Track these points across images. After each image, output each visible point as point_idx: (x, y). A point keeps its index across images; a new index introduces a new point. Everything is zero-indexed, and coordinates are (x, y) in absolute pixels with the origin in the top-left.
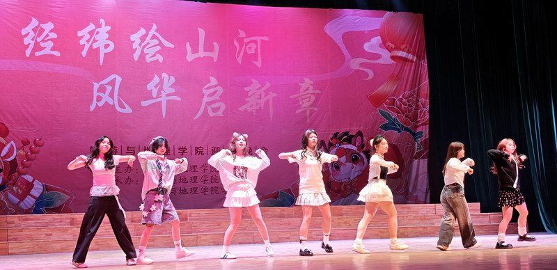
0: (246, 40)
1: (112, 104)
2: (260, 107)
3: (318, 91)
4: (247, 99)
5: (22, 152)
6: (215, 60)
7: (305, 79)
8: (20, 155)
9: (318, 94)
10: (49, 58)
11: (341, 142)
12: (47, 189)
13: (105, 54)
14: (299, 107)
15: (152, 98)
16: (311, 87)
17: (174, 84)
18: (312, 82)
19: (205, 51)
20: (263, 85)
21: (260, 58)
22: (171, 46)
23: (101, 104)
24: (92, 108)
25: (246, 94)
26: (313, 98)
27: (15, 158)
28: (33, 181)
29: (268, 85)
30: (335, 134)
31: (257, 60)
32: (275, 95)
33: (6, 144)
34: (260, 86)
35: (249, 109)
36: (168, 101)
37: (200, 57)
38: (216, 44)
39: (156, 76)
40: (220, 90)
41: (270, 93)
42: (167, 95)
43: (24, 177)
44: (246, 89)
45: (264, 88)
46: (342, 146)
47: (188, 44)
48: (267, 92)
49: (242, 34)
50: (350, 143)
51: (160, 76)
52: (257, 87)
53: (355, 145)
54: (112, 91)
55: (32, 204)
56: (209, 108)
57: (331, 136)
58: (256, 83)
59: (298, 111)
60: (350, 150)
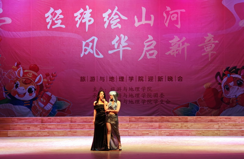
0: (171, 12)
1: (92, 53)
2: (179, 52)
3: (217, 42)
4: (170, 48)
5: (45, 80)
6: (152, 25)
7: (208, 34)
8: (45, 81)
9: (217, 43)
10: (59, 29)
11: (231, 74)
12: (58, 99)
13: (89, 25)
14: (204, 51)
15: (115, 49)
16: (213, 39)
17: (127, 40)
18: (213, 36)
19: (146, 20)
20: (181, 39)
21: (179, 23)
22: (126, 18)
23: (86, 53)
24: (82, 55)
25: (170, 45)
26: (213, 45)
27: (42, 83)
28: (51, 95)
29: (184, 39)
30: (227, 68)
31: (178, 24)
32: (188, 44)
33: (38, 76)
34: (179, 39)
35: (172, 54)
36: (124, 51)
37: (142, 24)
38: (152, 16)
39: (117, 36)
40: (154, 43)
41: (186, 43)
42: (123, 47)
43: (47, 93)
44: (170, 42)
45: (182, 41)
46: (232, 75)
47: (136, 17)
48: (183, 43)
49: (168, 9)
50: (237, 73)
51: (119, 36)
52: (177, 40)
53: (240, 75)
54: (93, 46)
55: (51, 108)
56: (147, 53)
57: (224, 69)
58: (176, 38)
59: (203, 54)
60: (236, 78)
